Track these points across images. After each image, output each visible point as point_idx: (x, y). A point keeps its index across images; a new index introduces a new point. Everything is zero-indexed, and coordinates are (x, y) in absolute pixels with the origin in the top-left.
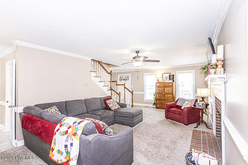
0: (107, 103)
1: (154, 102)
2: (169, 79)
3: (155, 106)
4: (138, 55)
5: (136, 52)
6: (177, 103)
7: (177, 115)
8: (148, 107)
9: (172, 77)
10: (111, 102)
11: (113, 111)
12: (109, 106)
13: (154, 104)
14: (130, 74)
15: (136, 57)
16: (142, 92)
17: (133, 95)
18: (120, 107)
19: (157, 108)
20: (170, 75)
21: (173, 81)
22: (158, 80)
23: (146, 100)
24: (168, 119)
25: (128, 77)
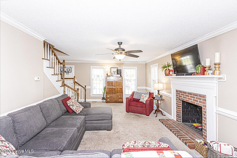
0: (69, 105)
1: (103, 96)
2: (117, 73)
3: (105, 101)
4: (120, 47)
5: (118, 43)
6: (134, 97)
7: (140, 108)
8: (96, 102)
9: (119, 72)
10: (73, 102)
11: (79, 114)
12: (72, 109)
13: (103, 98)
14: (74, 66)
15: (118, 49)
16: (89, 87)
17: (85, 91)
18: (83, 107)
19: (107, 102)
20: (118, 70)
21: (121, 75)
22: (107, 74)
23: (93, 95)
24: (129, 113)
25: (70, 69)
